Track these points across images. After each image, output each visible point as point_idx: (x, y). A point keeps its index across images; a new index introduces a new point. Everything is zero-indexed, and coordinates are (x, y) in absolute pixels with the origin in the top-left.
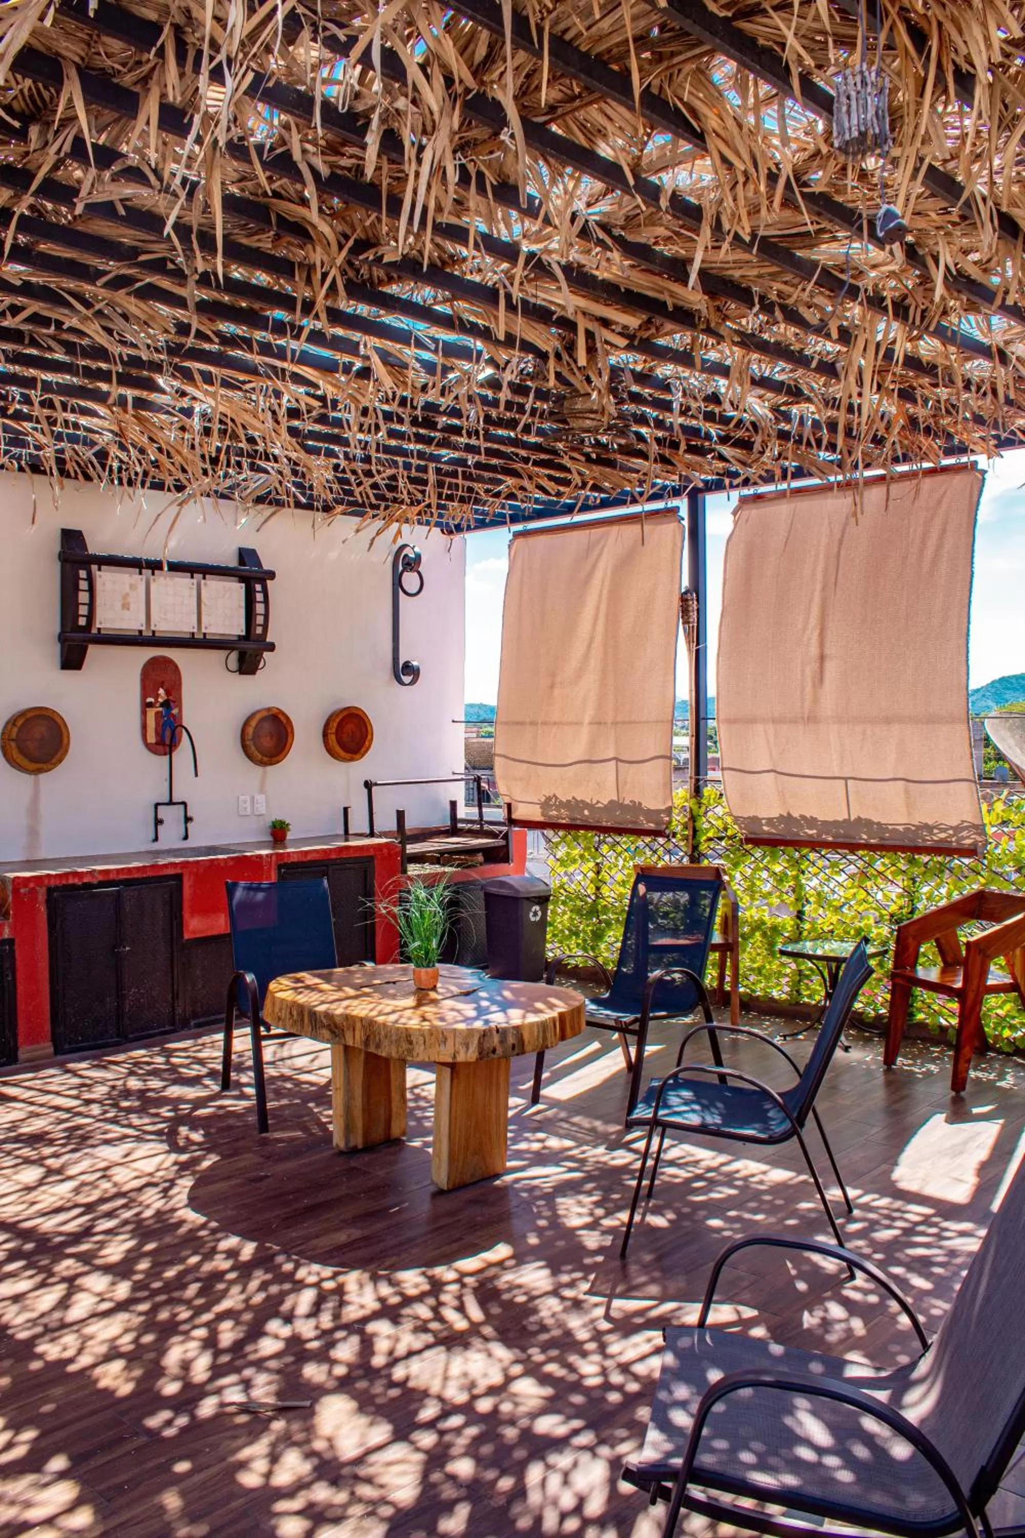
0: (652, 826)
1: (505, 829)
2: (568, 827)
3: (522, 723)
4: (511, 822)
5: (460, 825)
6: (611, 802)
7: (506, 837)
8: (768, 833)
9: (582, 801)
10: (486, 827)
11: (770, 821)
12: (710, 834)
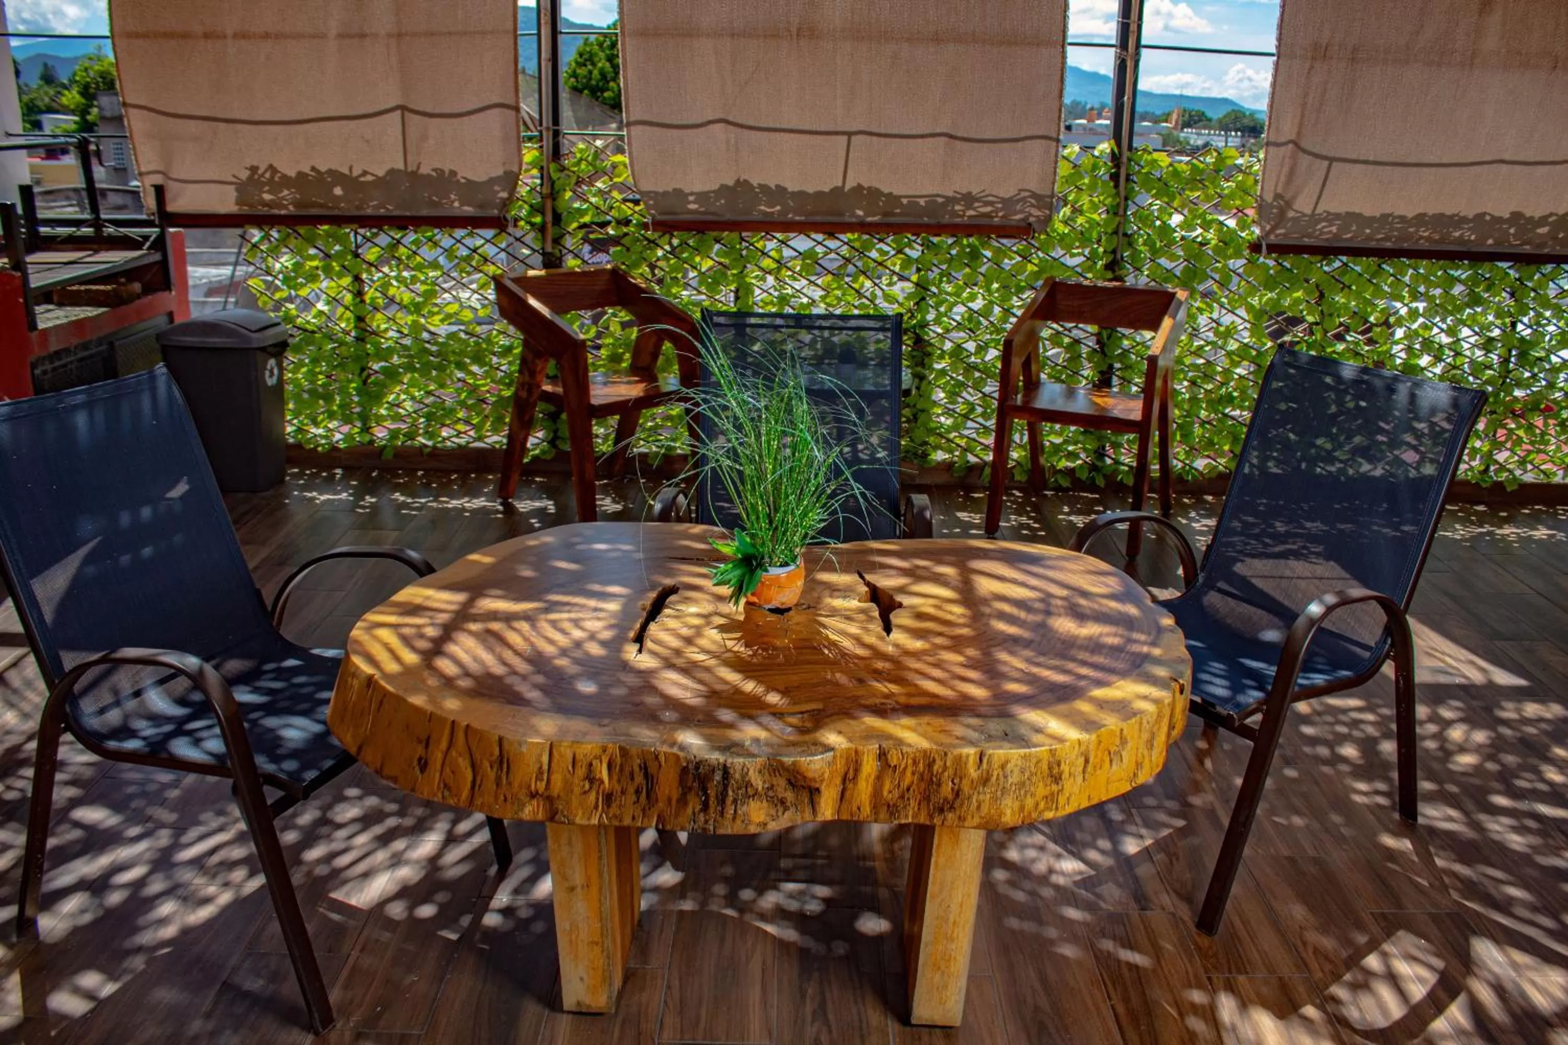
0: (468, 210)
1: (154, 231)
2: (290, 222)
3: (185, 36)
4: (166, 218)
5: (44, 230)
6: (392, 172)
7: (160, 244)
8: (695, 212)
9: (331, 172)
10: (110, 230)
11: (702, 197)
12: (587, 219)
